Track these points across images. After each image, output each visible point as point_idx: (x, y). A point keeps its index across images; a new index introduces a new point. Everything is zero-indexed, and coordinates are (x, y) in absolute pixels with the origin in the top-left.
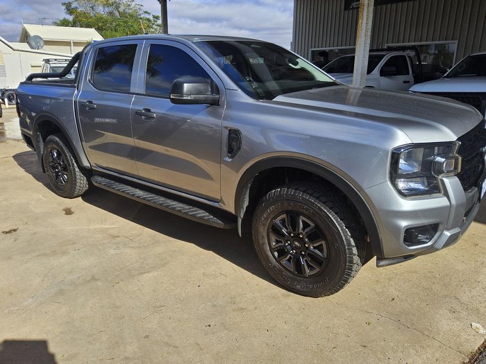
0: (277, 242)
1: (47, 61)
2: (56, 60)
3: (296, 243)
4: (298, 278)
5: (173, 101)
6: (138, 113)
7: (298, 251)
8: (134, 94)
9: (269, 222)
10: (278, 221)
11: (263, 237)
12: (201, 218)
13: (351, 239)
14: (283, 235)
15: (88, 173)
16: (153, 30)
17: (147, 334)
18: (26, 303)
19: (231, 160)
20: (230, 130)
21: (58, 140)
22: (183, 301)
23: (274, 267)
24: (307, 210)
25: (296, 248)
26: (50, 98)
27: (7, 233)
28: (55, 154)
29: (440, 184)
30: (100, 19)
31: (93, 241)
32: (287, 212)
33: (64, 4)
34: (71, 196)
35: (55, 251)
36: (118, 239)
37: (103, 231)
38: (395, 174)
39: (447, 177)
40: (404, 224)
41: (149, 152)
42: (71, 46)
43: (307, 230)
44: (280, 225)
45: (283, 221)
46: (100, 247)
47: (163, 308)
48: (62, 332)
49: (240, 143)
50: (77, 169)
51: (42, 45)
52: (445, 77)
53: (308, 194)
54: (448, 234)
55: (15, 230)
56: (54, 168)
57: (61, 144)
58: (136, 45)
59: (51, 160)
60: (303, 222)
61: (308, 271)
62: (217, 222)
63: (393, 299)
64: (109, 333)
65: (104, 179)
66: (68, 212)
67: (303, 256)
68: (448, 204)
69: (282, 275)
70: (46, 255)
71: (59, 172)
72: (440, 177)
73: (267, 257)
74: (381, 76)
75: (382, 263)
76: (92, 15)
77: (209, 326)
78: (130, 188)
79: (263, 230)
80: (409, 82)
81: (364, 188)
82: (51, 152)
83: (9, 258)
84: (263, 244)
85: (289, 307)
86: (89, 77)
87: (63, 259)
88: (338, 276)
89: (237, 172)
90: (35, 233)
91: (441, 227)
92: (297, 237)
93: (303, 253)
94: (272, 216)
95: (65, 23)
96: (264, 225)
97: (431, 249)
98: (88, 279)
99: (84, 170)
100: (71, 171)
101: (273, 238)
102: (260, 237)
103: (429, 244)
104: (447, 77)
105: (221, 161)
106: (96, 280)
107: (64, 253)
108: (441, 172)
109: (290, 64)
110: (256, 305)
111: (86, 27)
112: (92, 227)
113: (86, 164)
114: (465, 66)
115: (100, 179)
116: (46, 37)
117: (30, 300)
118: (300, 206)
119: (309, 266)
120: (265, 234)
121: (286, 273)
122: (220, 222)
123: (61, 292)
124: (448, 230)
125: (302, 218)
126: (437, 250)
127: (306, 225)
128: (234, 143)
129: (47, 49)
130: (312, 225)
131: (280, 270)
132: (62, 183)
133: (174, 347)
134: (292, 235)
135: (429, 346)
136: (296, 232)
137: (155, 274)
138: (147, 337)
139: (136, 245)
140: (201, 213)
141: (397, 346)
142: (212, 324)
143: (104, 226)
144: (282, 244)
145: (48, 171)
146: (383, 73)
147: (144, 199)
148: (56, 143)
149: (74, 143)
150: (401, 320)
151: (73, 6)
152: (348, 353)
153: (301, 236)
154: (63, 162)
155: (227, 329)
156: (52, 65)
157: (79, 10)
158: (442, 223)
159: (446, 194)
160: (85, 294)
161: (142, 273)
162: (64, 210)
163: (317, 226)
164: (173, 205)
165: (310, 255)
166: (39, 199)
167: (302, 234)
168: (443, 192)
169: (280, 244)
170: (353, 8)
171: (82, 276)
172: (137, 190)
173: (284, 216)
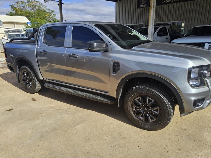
0: (136, 108)
1: (7, 32)
2: (10, 31)
3: (145, 109)
4: (146, 123)
5: (90, 51)
6: (69, 56)
7: (146, 112)
8: (66, 47)
9: (132, 100)
10: (137, 100)
11: (130, 106)
12: (100, 100)
13: (171, 106)
14: (139, 106)
15: (42, 82)
16: (51, 17)
17: (87, 151)
18: (28, 142)
19: (114, 75)
20: (114, 62)
21: (27, 68)
22: (98, 136)
23: (135, 119)
24: (151, 95)
25: (145, 111)
26: (19, 49)
27: (8, 111)
28: (26, 75)
29: (205, 82)
30: (27, 12)
31: (49, 112)
32: (141, 96)
33: (10, 5)
34: (33, 92)
35: (33, 118)
36: (61, 111)
37: (53, 107)
38: (189, 79)
39: (208, 79)
40: (193, 99)
41: (74, 72)
42: (14, 24)
43: (150, 103)
44: (138, 101)
45: (139, 100)
46: (54, 115)
47: (91, 140)
48: (49, 154)
49: (119, 67)
50: (37, 81)
51: (2, 24)
52: (184, 36)
53: (151, 88)
54: (208, 102)
55: (12, 109)
56: (24, 80)
57: (29, 69)
58: (66, 26)
59: (23, 76)
60: (149, 100)
61: (150, 120)
62: (107, 101)
63: (185, 130)
64: (70, 152)
65: (50, 84)
66: (34, 100)
67: (148, 114)
68: (209, 89)
69: (139, 122)
70: (30, 120)
71: (27, 82)
72: (205, 79)
73: (132, 115)
74: (157, 36)
75: (182, 115)
76: (23, 10)
77: (113, 146)
78: (64, 88)
79: (130, 104)
80: (168, 38)
81: (177, 85)
82: (23, 73)
83: (13, 122)
84: (130, 110)
85: (144, 136)
86: (43, 40)
87: (39, 121)
88: (165, 121)
89: (118, 80)
90: (22, 110)
91: (206, 99)
92: (145, 106)
93: (148, 113)
94: (134, 98)
95: (11, 14)
96: (130, 102)
97: (202, 108)
98: (53, 129)
99: (40, 81)
100: (34, 82)
101: (134, 107)
102: (128, 107)
103: (202, 106)
104: (185, 36)
105: (110, 75)
106: (57, 129)
107: (38, 118)
108: (206, 77)
109: (129, 33)
110: (130, 136)
111: (21, 16)
112: (47, 106)
113: (41, 78)
114: (192, 32)
115: (48, 85)
116: (3, 20)
117: (30, 141)
118: (148, 93)
119: (151, 118)
120: (131, 106)
121: (140, 121)
122: (109, 101)
123: (42, 136)
124: (208, 100)
125: (148, 98)
126: (204, 108)
127: (150, 101)
128: (116, 68)
129: (4, 26)
130: (153, 101)
131: (138, 121)
132: (29, 87)
133: (101, 156)
134: (143, 105)
135: (205, 148)
136: (146, 104)
137: (82, 125)
138: (88, 153)
139: (69, 113)
140: (99, 98)
141: (193, 148)
142: (114, 145)
143: (52, 105)
144: (139, 109)
145: (21, 82)
146: (158, 35)
147: (72, 92)
148: (26, 69)
149: (36, 69)
150: (191, 138)
151: (14, 6)
152: (174, 153)
153: (147, 106)
154: (29, 77)
155: (121, 147)
156: (9, 33)
157: (17, 8)
158: (206, 97)
159: (208, 86)
160: (54, 136)
161: (76, 125)
162: (32, 99)
163: (155, 101)
164: (85, 95)
165: (152, 114)
166: (19, 95)
167: (148, 105)
168: (206, 85)
169: (138, 109)
170: (141, 8)
171: (50, 128)
172: (67, 89)
173: (140, 97)
